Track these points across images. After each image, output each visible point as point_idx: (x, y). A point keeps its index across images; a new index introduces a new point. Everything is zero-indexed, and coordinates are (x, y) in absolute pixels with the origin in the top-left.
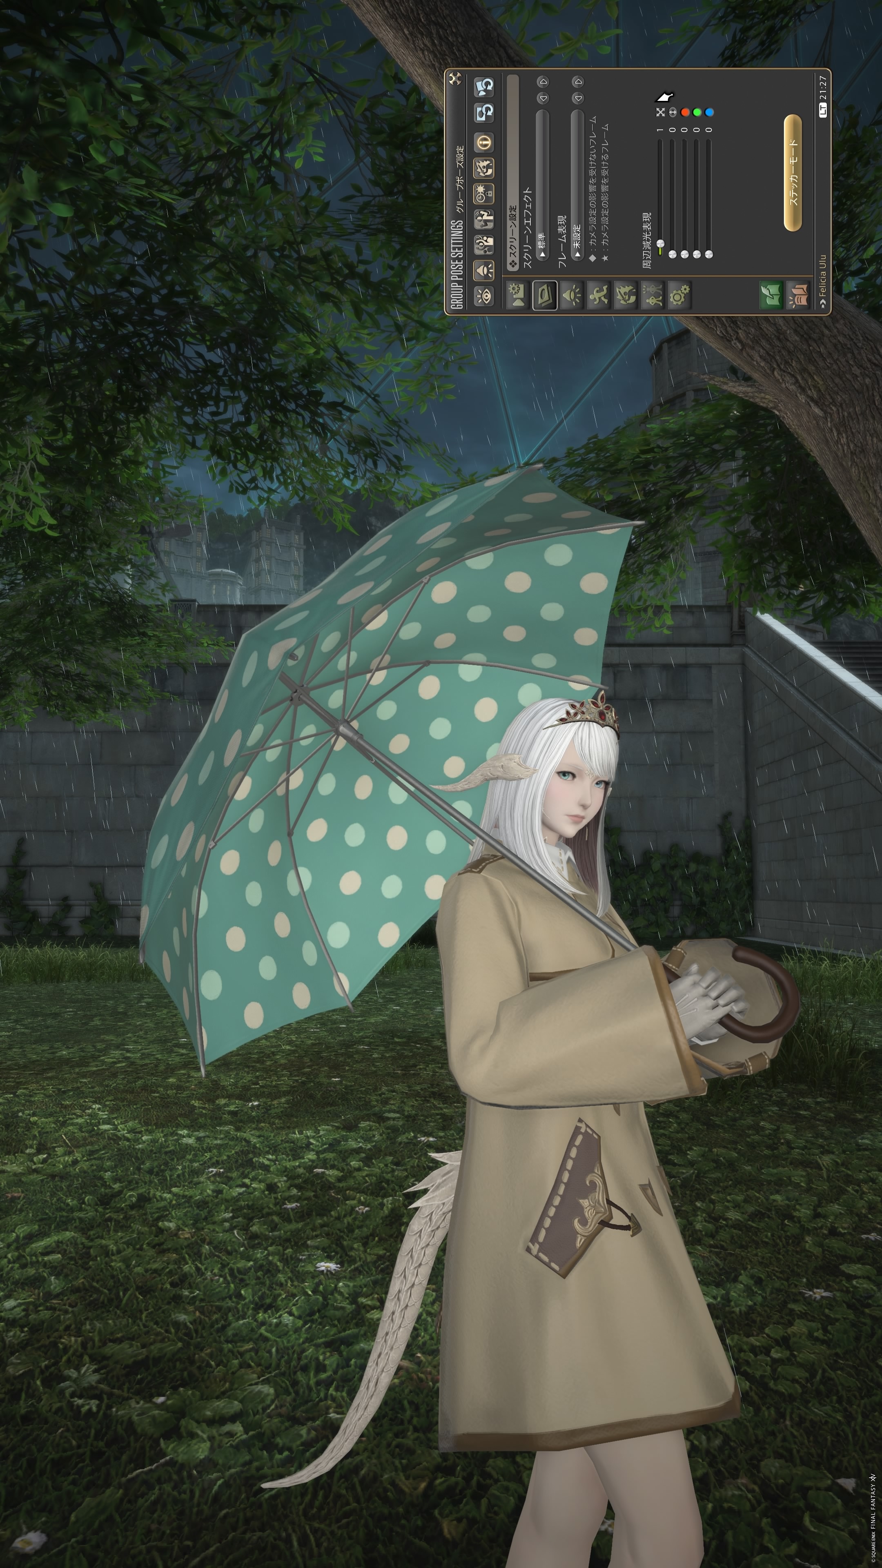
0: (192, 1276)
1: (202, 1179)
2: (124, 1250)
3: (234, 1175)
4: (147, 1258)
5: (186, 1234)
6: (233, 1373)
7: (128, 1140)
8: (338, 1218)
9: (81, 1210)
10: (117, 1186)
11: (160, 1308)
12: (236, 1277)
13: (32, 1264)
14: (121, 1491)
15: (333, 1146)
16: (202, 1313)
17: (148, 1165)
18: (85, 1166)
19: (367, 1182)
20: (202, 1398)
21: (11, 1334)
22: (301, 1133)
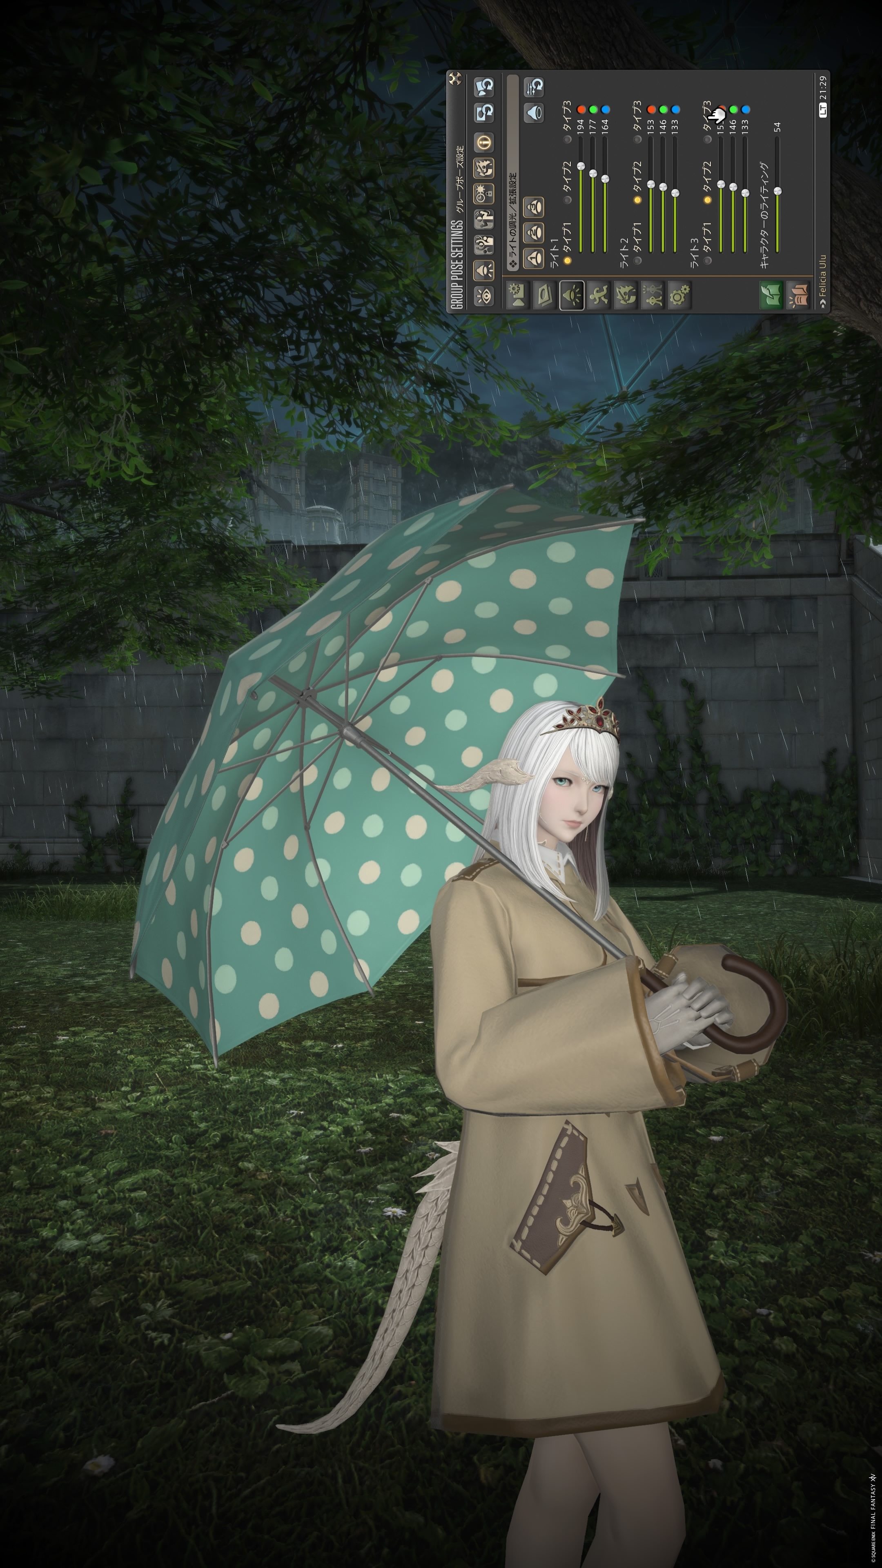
0: (266, 1217)
1: (282, 1121)
2: (205, 1189)
3: (314, 1117)
4: (226, 1198)
5: (264, 1175)
6: (296, 1313)
7: (216, 1079)
8: (409, 1163)
9: (168, 1148)
10: (203, 1126)
11: (234, 1247)
12: (307, 1219)
13: (120, 1199)
14: (184, 1422)
15: (410, 1090)
16: (272, 1253)
17: (233, 1105)
18: (174, 1104)
19: (440, 1128)
20: (265, 1337)
21: (96, 1267)
22: (380, 1076)
